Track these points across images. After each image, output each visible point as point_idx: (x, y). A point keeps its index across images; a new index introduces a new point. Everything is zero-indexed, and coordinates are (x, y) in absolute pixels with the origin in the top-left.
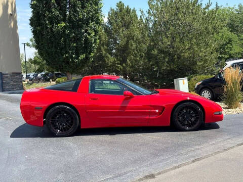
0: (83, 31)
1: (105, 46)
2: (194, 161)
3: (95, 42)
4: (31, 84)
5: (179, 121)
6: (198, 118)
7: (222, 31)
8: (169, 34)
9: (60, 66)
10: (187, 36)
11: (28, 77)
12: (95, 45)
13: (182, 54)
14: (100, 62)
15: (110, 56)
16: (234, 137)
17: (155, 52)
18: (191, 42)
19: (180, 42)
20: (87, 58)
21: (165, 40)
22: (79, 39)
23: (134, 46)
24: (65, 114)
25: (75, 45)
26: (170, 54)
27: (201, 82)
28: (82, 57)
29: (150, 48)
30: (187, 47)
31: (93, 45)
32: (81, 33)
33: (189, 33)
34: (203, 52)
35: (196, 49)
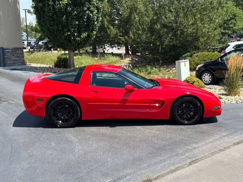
0: (85, 8)
1: (107, 17)
2: (190, 164)
3: (97, 20)
4: (32, 52)
5: (179, 115)
6: (197, 113)
7: (227, 5)
8: (173, 9)
9: (61, 43)
10: (191, 10)
11: (29, 44)
12: (98, 23)
13: (186, 30)
14: (102, 33)
15: (112, 28)
16: (231, 134)
17: (158, 26)
18: (195, 17)
19: (184, 18)
20: (89, 36)
21: (169, 15)
22: (82, 17)
23: (137, 19)
24: (67, 106)
25: (77, 23)
26: (173, 29)
27: (202, 65)
28: (84, 35)
29: (153, 22)
30: (191, 23)
31: (96, 23)
32: (83, 10)
33: (193, 7)
34: (206, 28)
35: (200, 25)
